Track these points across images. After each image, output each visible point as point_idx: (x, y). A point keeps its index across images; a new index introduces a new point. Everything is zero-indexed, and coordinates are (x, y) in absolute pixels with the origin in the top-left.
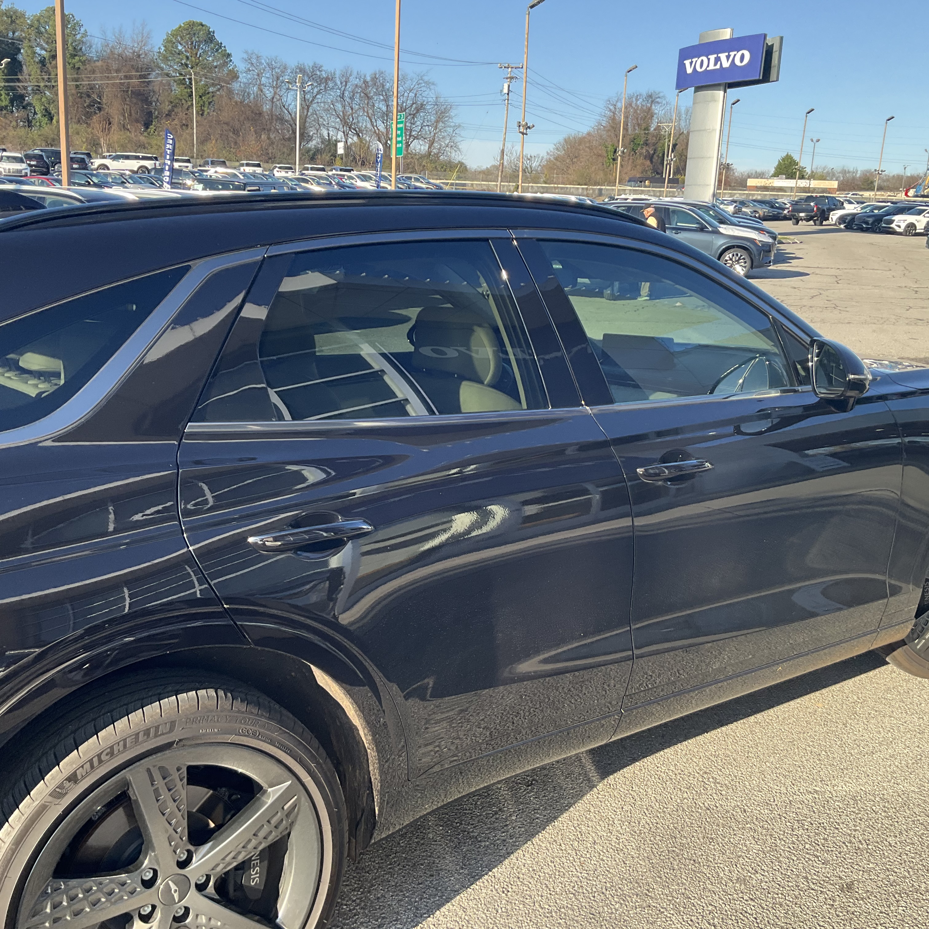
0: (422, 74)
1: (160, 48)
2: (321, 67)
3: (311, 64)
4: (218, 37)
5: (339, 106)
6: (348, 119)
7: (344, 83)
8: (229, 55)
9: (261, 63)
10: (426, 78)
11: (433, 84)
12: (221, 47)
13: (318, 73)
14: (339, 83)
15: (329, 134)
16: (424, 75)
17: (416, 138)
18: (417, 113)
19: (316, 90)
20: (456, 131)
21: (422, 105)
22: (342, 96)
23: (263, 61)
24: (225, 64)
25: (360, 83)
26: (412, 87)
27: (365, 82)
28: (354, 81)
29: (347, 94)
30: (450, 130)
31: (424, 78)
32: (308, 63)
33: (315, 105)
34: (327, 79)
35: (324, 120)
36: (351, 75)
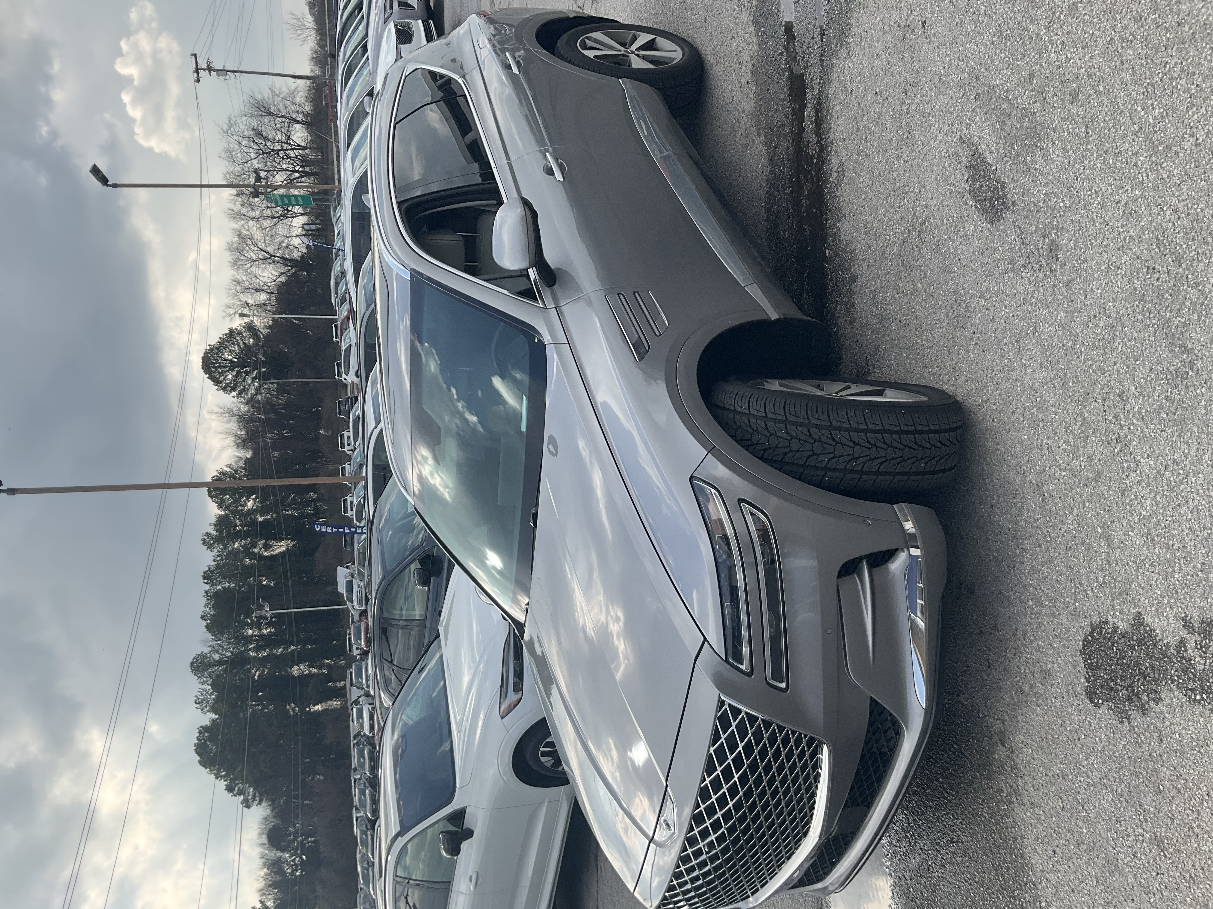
0: (221, 132)
1: (233, 397)
2: (228, 243)
3: (228, 253)
4: (214, 340)
5: (266, 223)
6: (277, 212)
7: (243, 217)
8: (231, 330)
9: (234, 304)
10: (225, 127)
11: (230, 118)
12: (223, 339)
13: (235, 245)
14: (242, 222)
15: (297, 236)
16: (223, 130)
17: (289, 138)
18: (262, 135)
19: (252, 247)
20: (278, 93)
21: (254, 130)
22: (256, 219)
23: (232, 301)
24: (239, 333)
25: (240, 200)
26: (236, 142)
27: (238, 195)
28: (237, 207)
29: (253, 214)
30: (277, 100)
31: (225, 130)
32: (228, 257)
33: (269, 249)
34: (239, 235)
35: (283, 242)
36: (233, 210)
